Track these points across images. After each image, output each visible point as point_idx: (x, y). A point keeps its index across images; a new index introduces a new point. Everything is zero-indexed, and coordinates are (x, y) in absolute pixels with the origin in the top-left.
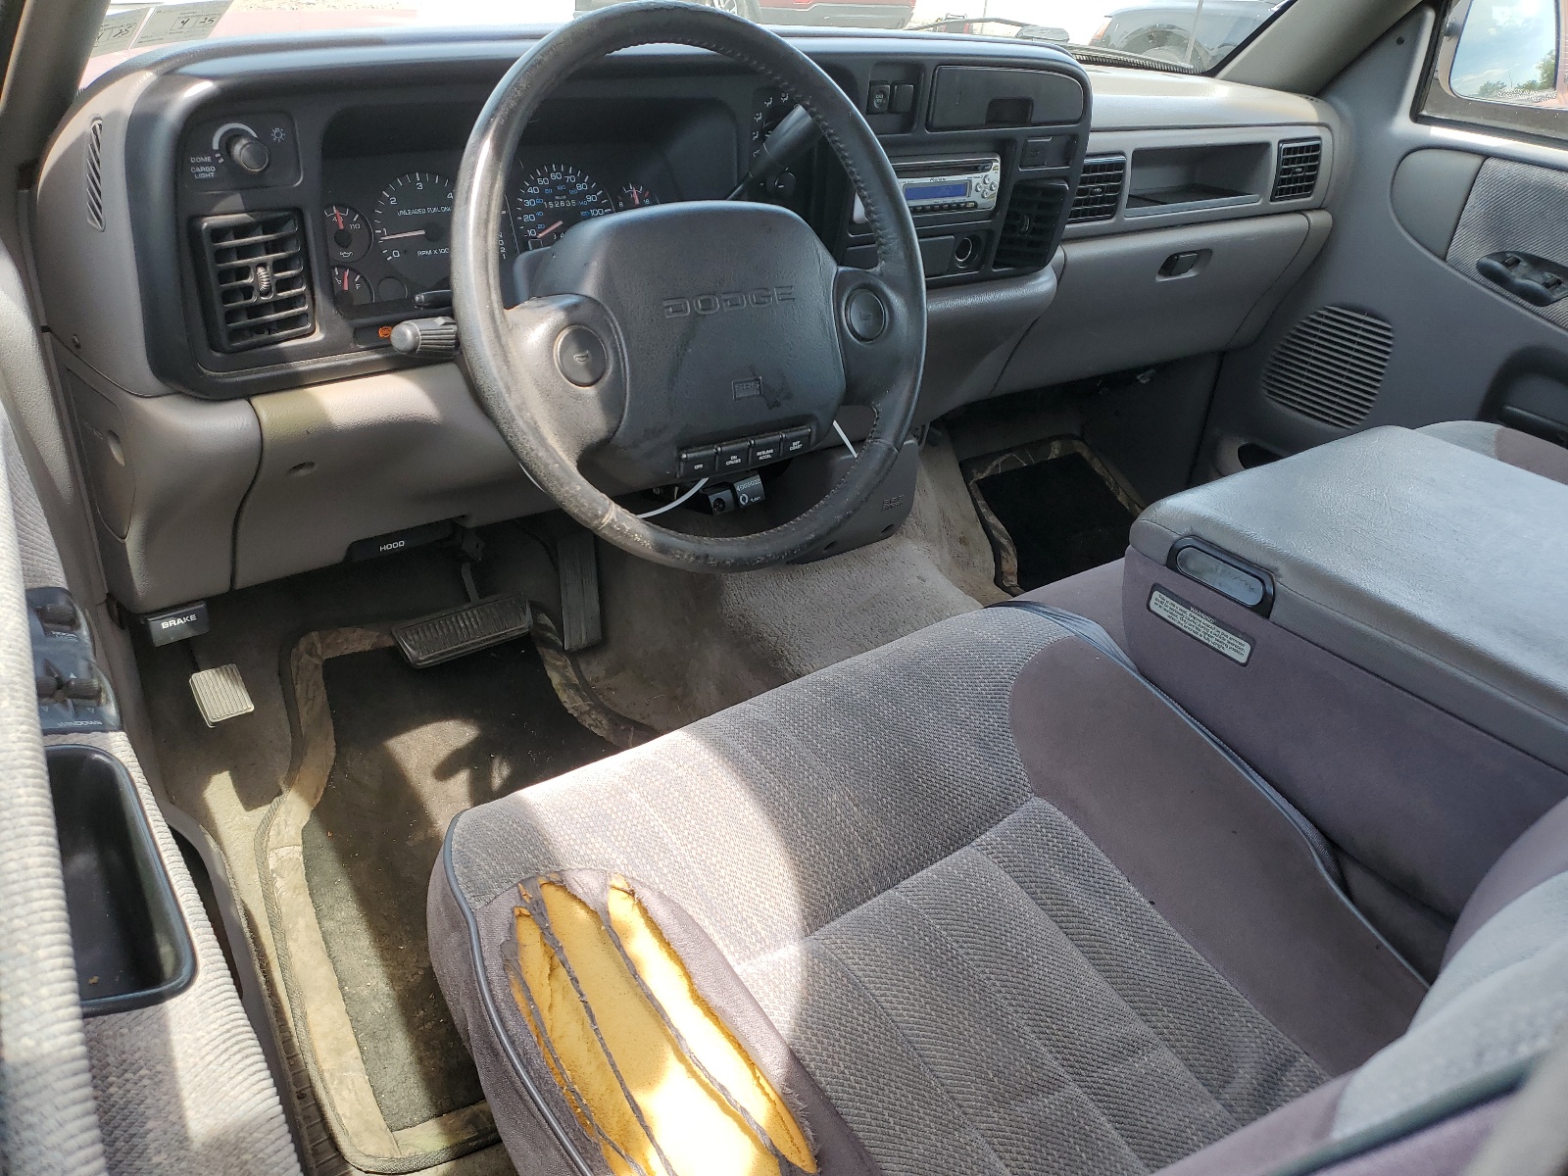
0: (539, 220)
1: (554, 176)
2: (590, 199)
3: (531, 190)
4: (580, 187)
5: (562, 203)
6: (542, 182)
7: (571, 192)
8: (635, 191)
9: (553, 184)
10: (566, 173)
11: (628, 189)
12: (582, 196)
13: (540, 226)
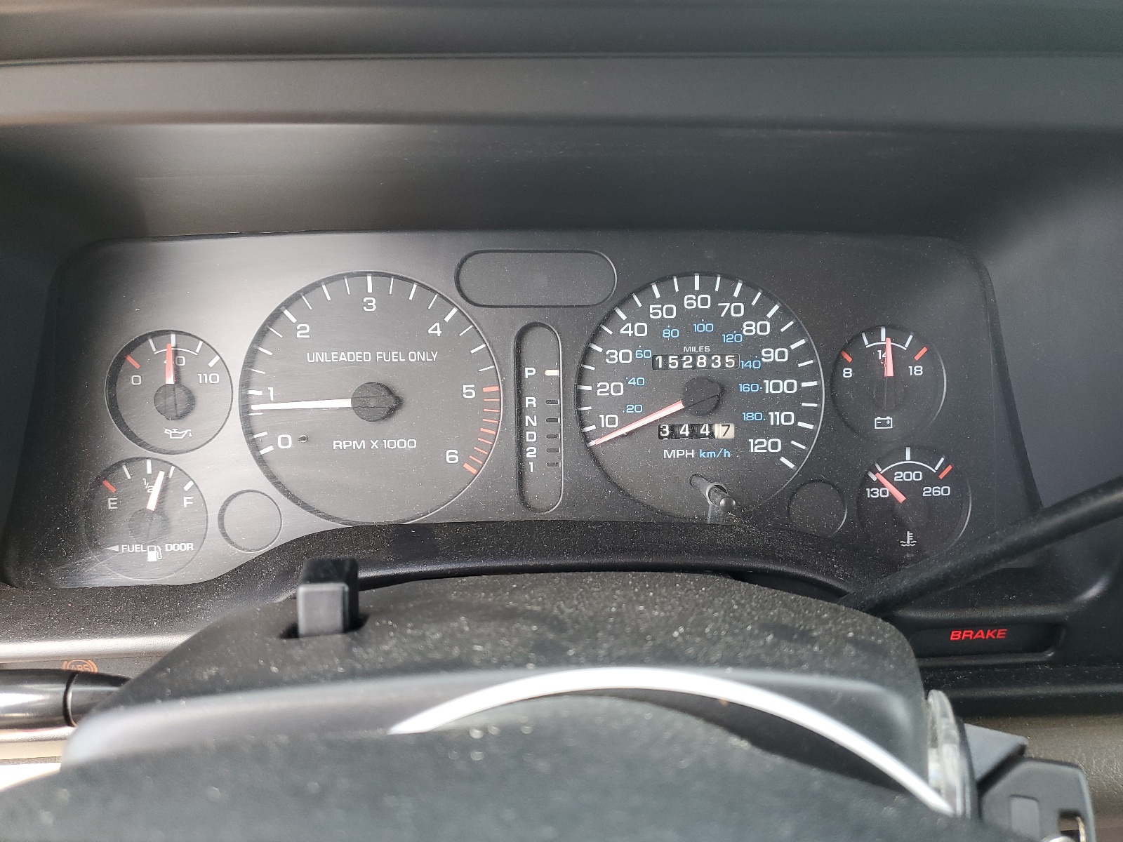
0: (633, 394)
1: (692, 302)
2: (771, 355)
3: (627, 330)
4: (751, 328)
5: (702, 362)
6: (658, 312)
7: (728, 339)
8: (889, 344)
9: (686, 319)
10: (726, 294)
11: (875, 337)
12: (752, 347)
13: (631, 409)
